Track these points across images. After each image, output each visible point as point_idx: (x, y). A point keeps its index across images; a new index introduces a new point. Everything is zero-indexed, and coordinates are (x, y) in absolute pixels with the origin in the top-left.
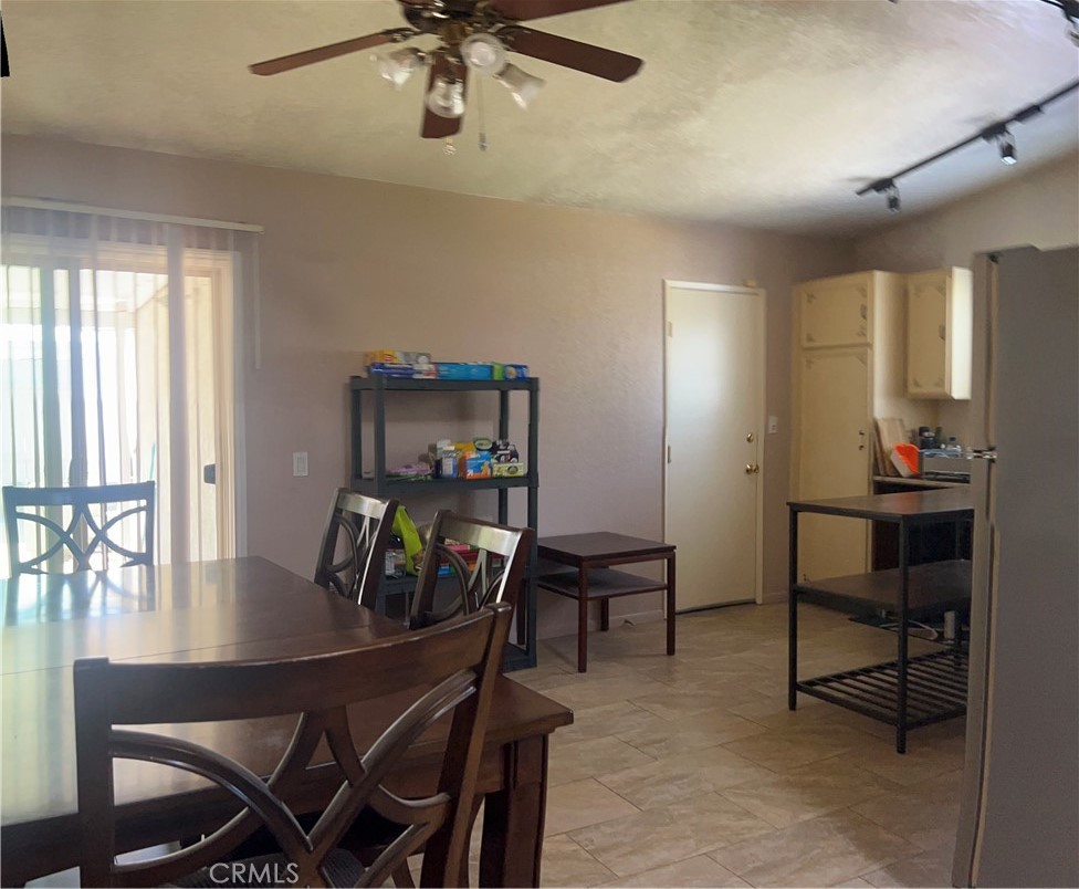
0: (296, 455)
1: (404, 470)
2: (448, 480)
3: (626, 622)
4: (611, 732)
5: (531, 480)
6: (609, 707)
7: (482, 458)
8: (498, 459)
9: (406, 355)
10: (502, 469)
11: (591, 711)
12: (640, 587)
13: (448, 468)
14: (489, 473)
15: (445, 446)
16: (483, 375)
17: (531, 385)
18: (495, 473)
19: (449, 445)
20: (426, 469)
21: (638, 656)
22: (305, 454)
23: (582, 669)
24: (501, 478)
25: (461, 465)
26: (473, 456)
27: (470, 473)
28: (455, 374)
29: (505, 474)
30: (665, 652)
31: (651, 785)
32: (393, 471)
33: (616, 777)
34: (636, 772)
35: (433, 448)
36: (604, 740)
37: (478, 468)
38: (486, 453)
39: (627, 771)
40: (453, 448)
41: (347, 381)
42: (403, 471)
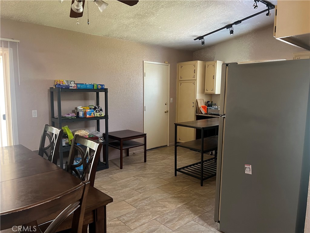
0: (33, 111)
2: (81, 118)
3: (134, 153)
4: (129, 186)
5: (106, 117)
6: (128, 179)
7: (91, 111)
8: (96, 111)
9: (67, 81)
10: (97, 114)
11: (123, 180)
12: (137, 145)
13: (81, 114)
16: (91, 87)
17: (106, 91)
18: (95, 116)
20: (74, 115)
21: (137, 163)
22: (36, 111)
23: (121, 168)
25: (85, 114)
26: (88, 111)
27: (88, 116)
28: (82, 87)
29: (98, 116)
30: (144, 161)
31: (140, 201)
32: (64, 116)
33: (130, 200)
34: (136, 198)
35: (76, 108)
36: (127, 189)
37: (90, 114)
39: (133, 198)
40: (82, 109)
41: (49, 89)
42: (67, 116)
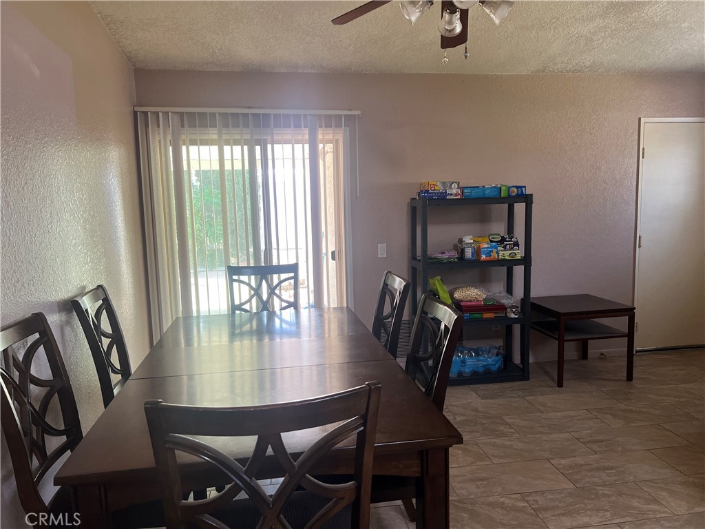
0: (380, 245)
1: (441, 255)
2: (469, 261)
3: (602, 354)
4: (570, 430)
5: (526, 261)
6: (571, 413)
7: (491, 247)
8: (505, 247)
9: (444, 184)
10: (505, 255)
11: (559, 414)
12: (611, 334)
13: (468, 254)
14: (496, 257)
15: (468, 240)
16: (494, 194)
17: (528, 199)
18: (500, 257)
19: (471, 239)
20: (455, 254)
21: (604, 379)
22: (385, 245)
23: (560, 384)
24: (505, 260)
25: (477, 252)
26: (485, 246)
27: (483, 257)
28: (475, 194)
29: (507, 258)
30: (626, 379)
31: (588, 471)
32: (433, 256)
33: (563, 462)
34: (579, 460)
35: (461, 241)
36: (561, 435)
37: (489, 254)
38: (494, 244)
39: (573, 459)
40: (472, 241)
41: (409, 201)
42: (439, 256)
